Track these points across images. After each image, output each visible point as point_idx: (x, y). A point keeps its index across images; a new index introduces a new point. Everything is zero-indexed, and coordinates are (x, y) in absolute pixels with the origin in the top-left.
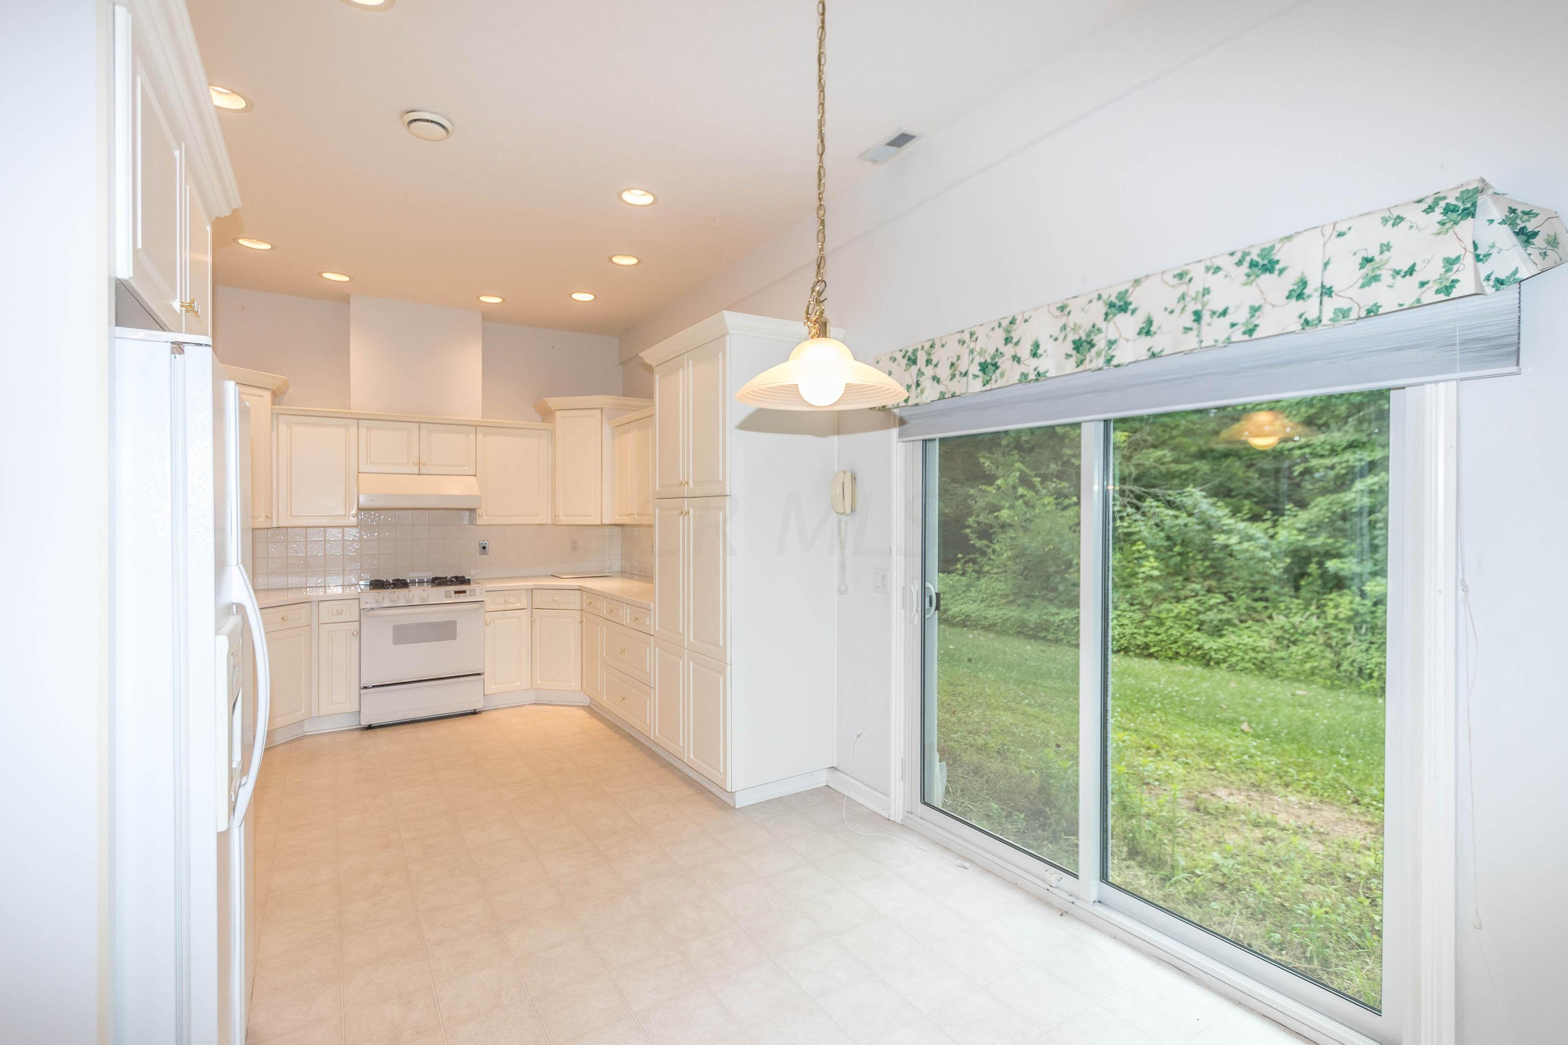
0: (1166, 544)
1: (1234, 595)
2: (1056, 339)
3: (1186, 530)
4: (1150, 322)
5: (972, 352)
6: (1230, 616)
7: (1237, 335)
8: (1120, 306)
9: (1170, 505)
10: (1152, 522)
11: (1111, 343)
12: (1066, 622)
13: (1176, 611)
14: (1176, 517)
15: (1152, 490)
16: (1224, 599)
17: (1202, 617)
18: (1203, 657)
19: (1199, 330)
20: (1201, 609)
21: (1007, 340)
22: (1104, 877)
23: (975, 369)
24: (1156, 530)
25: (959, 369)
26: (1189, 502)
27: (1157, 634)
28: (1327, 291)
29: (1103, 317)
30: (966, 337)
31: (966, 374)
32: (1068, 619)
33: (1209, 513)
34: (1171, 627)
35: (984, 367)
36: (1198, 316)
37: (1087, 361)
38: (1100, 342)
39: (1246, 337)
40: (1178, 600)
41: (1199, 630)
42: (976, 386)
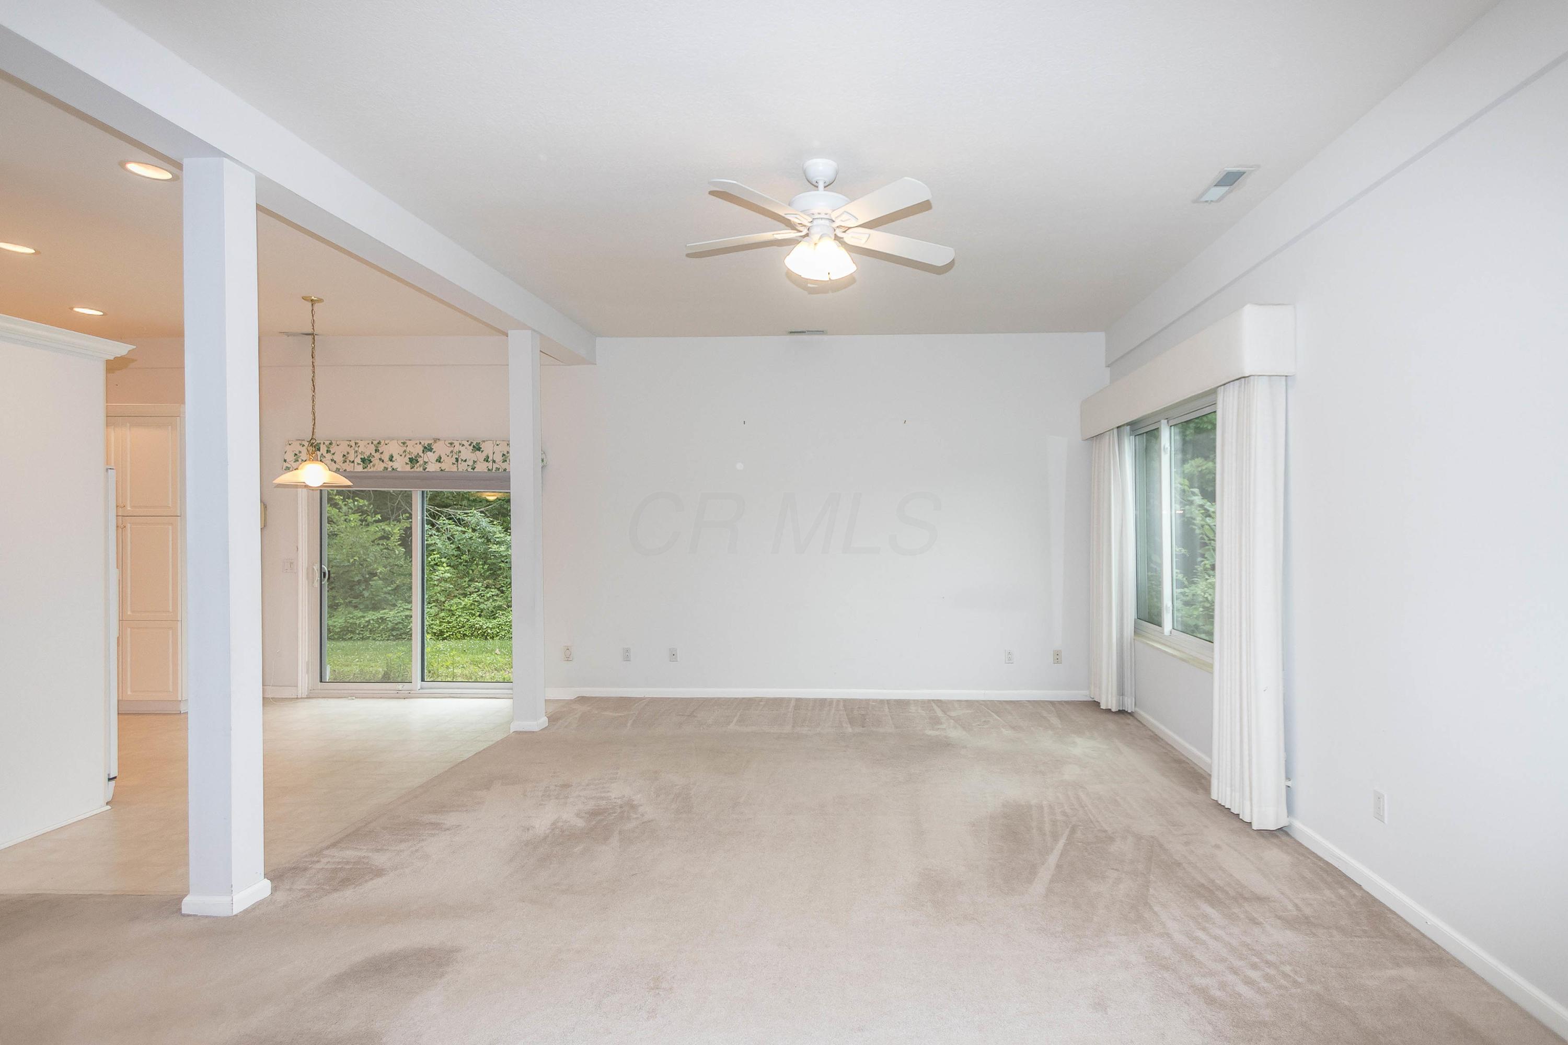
0: (456, 553)
1: (504, 589)
2: (401, 455)
3: (470, 542)
4: (440, 458)
5: (356, 452)
6: (500, 603)
7: (470, 469)
8: (428, 449)
9: (459, 522)
10: (445, 537)
11: (426, 463)
12: (372, 622)
13: (463, 603)
14: (464, 532)
15: (445, 510)
16: (499, 592)
17: (482, 606)
18: (482, 635)
19: (458, 464)
20: (481, 600)
21: (377, 451)
22: (423, 680)
23: (358, 460)
24: (448, 542)
25: (349, 459)
26: (472, 520)
27: (449, 622)
28: (494, 462)
29: (422, 451)
30: (353, 443)
31: (353, 462)
32: (373, 620)
33: (488, 529)
34: (460, 616)
35: (363, 460)
36: (457, 460)
37: (415, 468)
38: (421, 461)
39: (472, 470)
40: (465, 595)
41: (480, 616)
42: (359, 468)
